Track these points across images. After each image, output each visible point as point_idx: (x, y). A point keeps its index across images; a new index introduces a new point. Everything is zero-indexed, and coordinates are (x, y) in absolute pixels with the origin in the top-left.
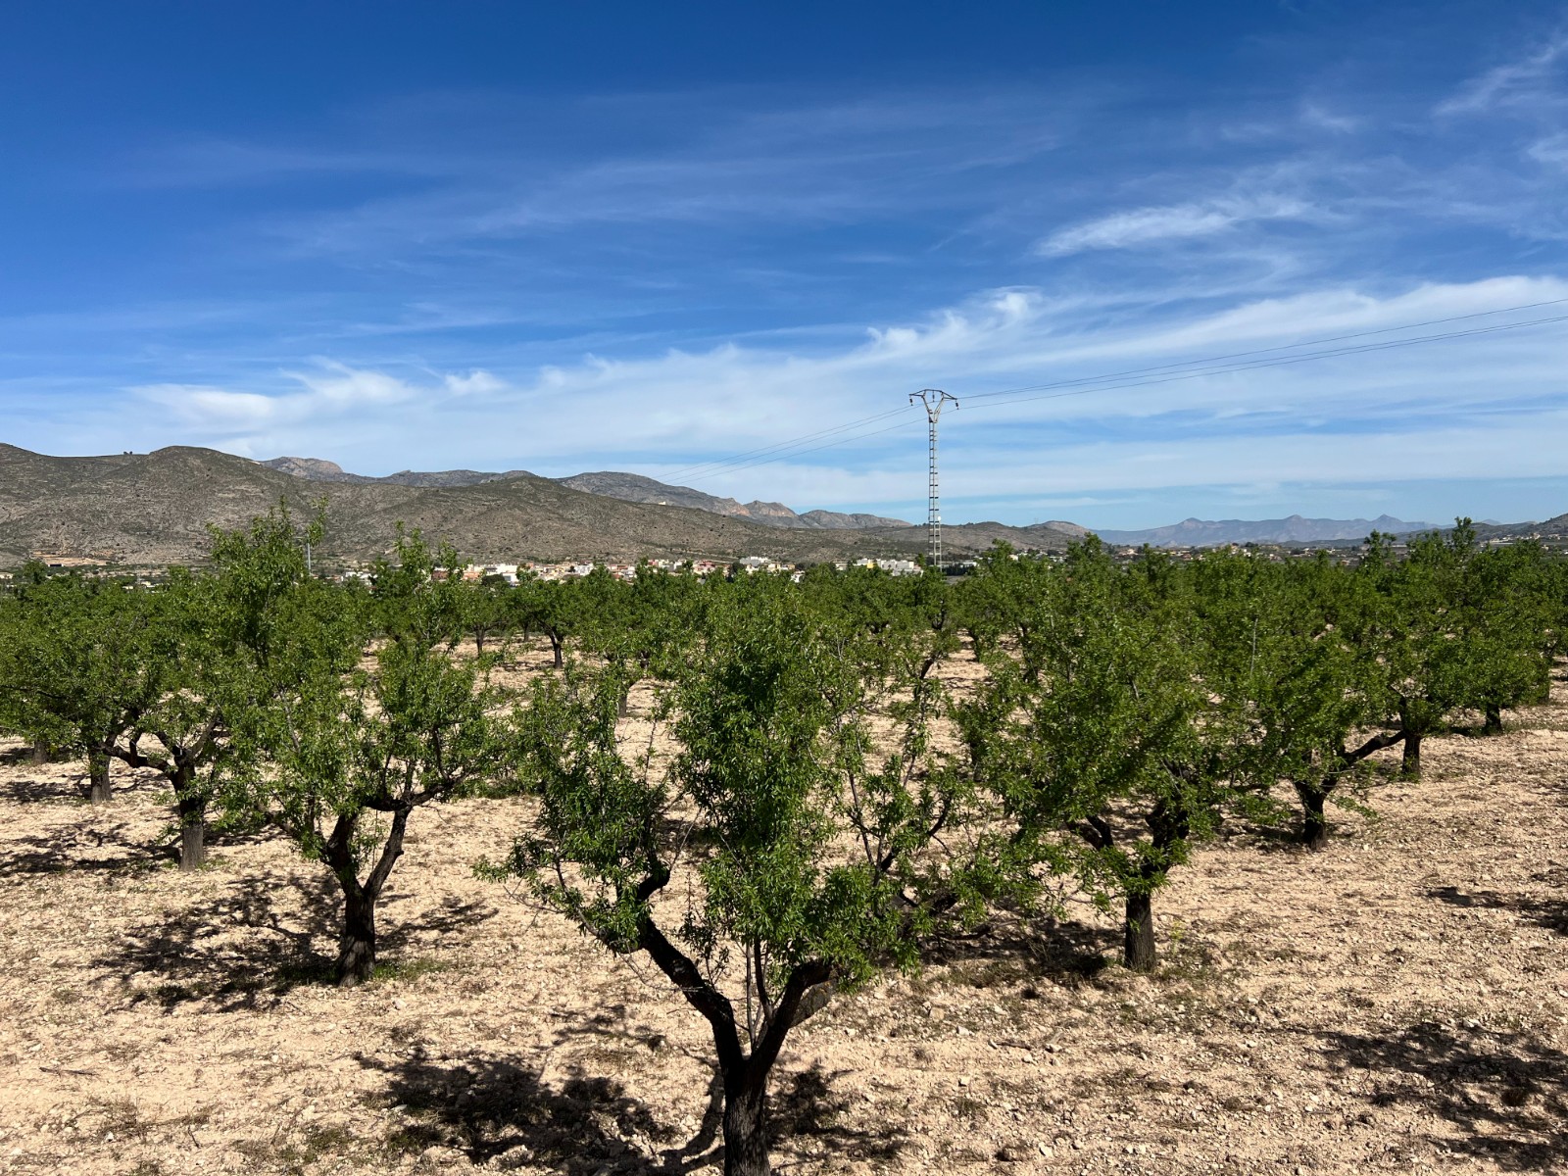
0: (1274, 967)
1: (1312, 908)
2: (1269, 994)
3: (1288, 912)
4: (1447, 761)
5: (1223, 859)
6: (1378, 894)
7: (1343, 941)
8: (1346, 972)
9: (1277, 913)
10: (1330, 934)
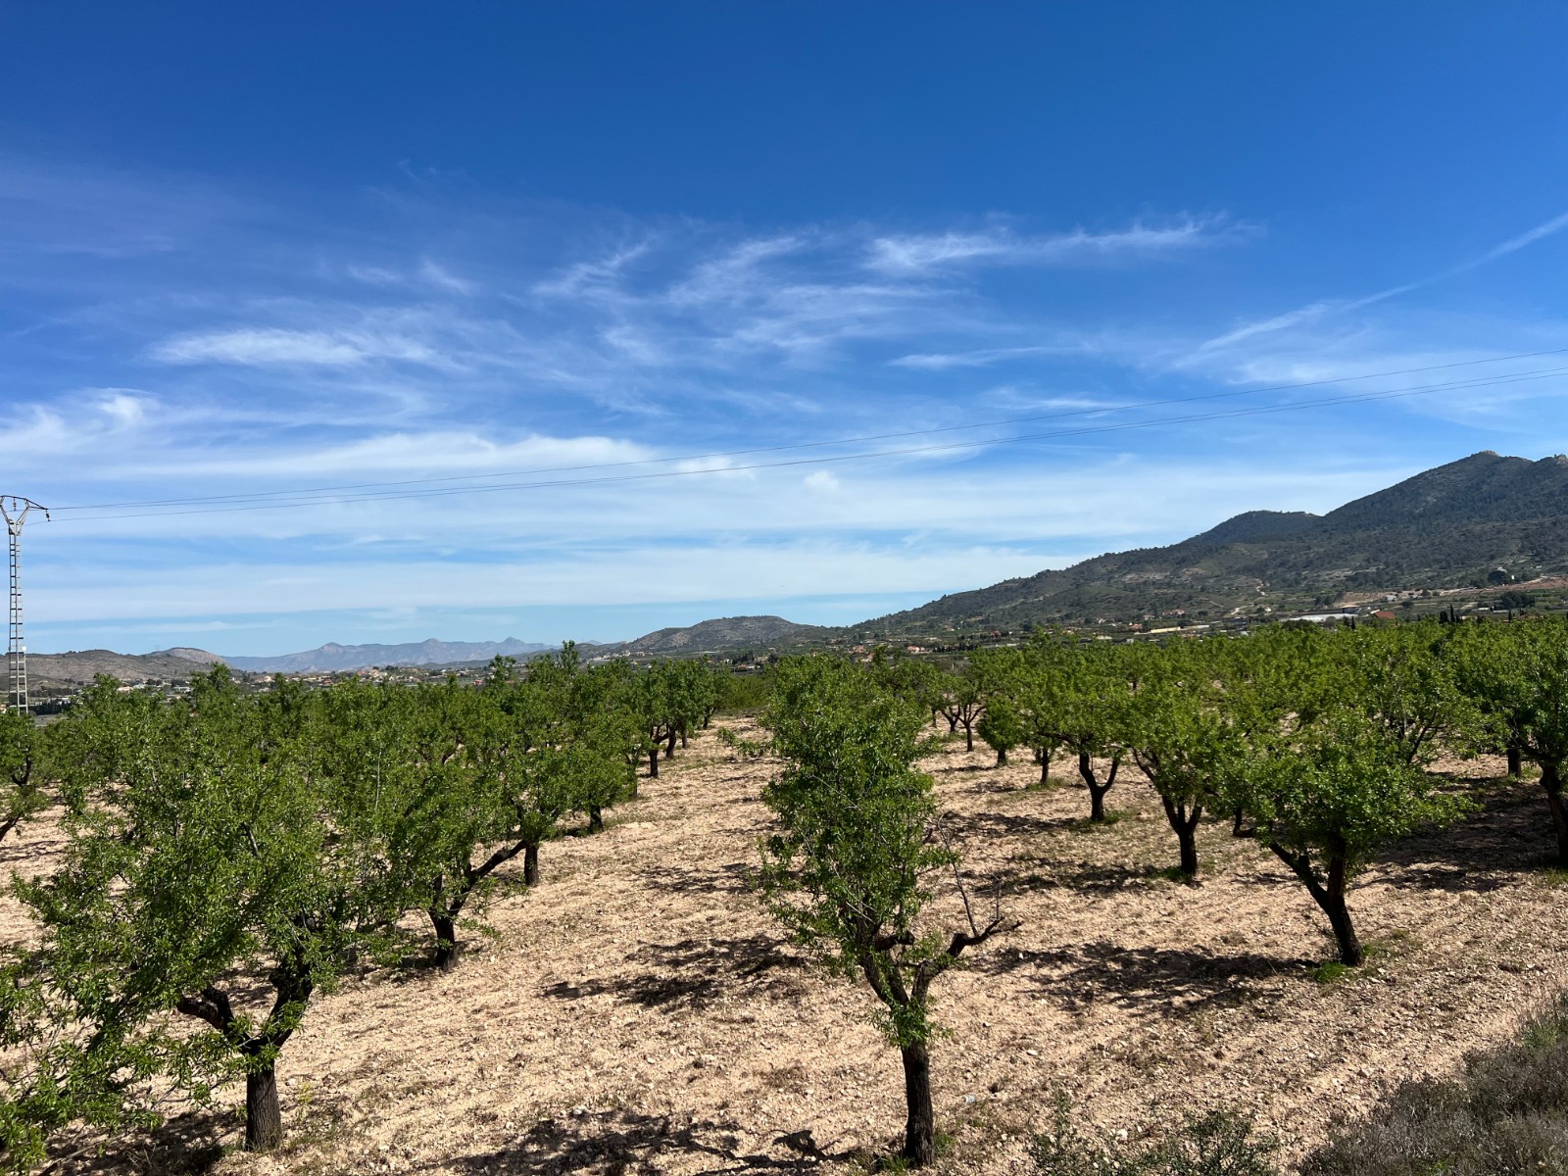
0: (406, 1104)
1: (443, 1033)
2: (400, 1136)
3: (421, 1042)
4: (560, 863)
5: (358, 1000)
6: (503, 1004)
7: (471, 1059)
8: (474, 1091)
9: (410, 1046)
10: (460, 1055)
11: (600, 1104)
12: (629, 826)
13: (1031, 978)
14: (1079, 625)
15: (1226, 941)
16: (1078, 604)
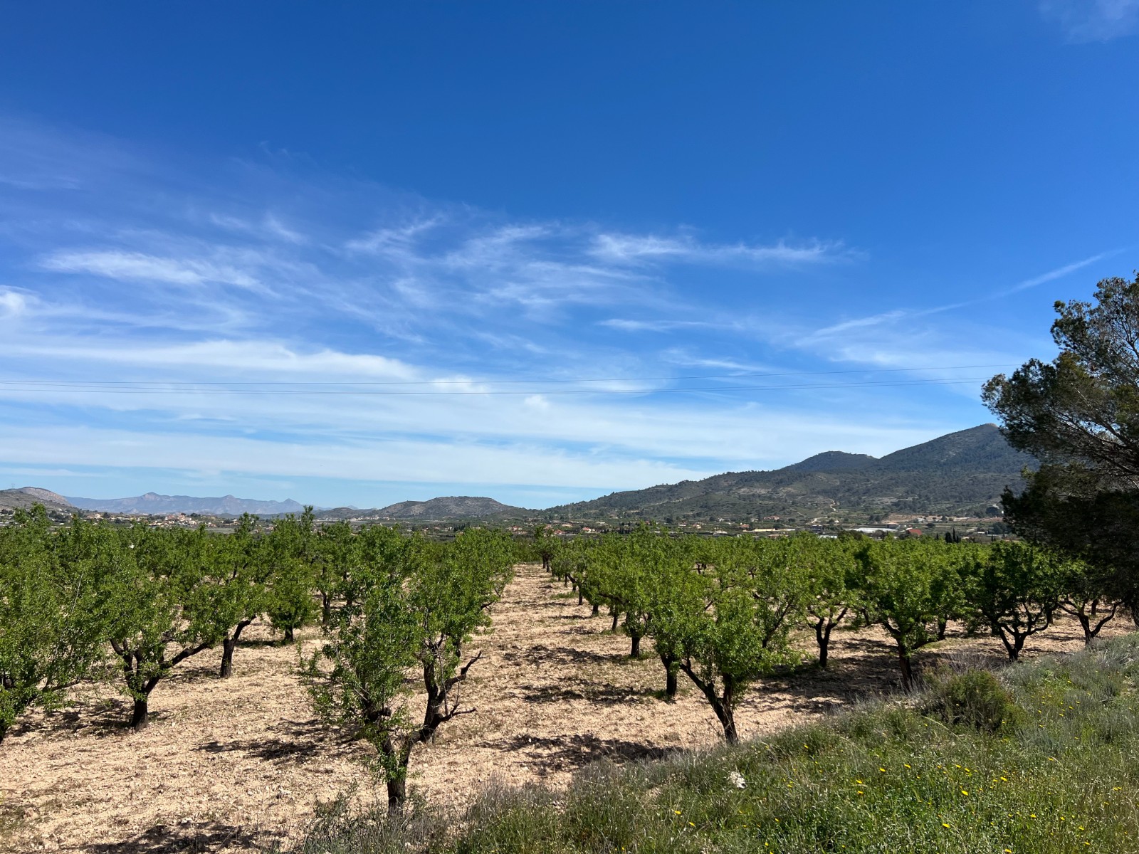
0: (70, 812)
1: (116, 769)
2: (58, 830)
3: (99, 774)
4: (253, 663)
5: (66, 746)
6: (167, 753)
7: (128, 787)
8: (120, 806)
9: (91, 776)
10: (121, 784)
11: (202, 817)
12: (312, 642)
13: (528, 755)
14: (705, 521)
15: (666, 738)
16: (706, 507)
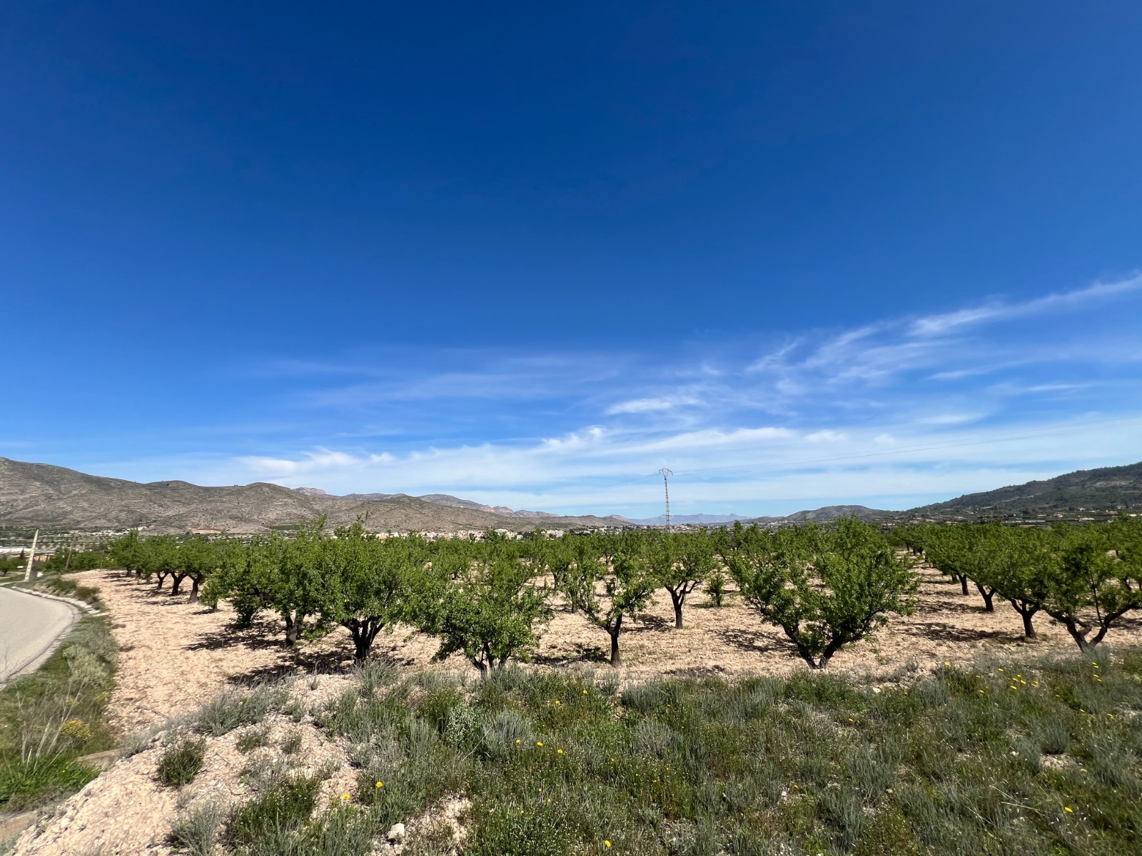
14: (1065, 511)
16: (1062, 500)
